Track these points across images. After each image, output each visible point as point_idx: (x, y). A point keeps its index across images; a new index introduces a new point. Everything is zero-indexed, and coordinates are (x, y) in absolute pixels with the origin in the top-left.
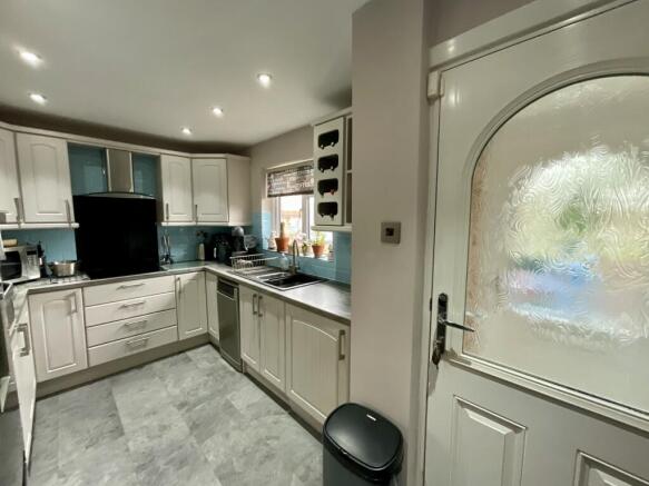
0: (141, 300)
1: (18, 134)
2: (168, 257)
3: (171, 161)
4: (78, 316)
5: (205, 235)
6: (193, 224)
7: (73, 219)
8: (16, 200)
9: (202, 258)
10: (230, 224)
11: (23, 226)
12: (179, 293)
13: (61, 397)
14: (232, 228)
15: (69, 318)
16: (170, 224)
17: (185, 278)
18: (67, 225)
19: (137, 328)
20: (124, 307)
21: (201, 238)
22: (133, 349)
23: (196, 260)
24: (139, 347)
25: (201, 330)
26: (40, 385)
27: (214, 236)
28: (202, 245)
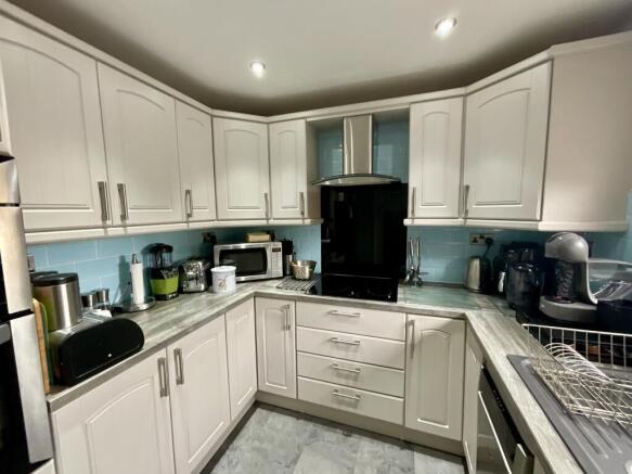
1: (271, 126)
3: (429, 114)
5: (489, 242)
6: (459, 222)
7: (306, 215)
8: (266, 195)
11: (272, 222)
15: (282, 333)
16: (418, 222)
17: (424, 325)
18: (299, 222)
19: (347, 377)
20: (333, 341)
22: (341, 402)
24: (349, 404)
28: (476, 263)
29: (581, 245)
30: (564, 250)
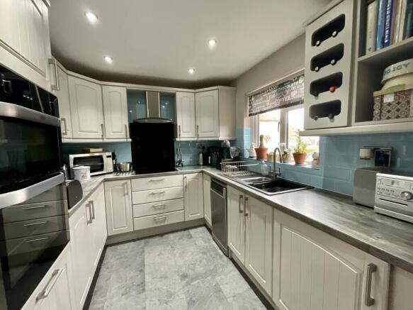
0: (163, 190)
1: (103, 86)
2: (180, 162)
3: (182, 96)
4: (129, 197)
5: (204, 147)
6: (196, 139)
7: (128, 136)
8: (102, 125)
9: (202, 163)
10: (220, 139)
11: (105, 141)
12: (186, 188)
13: (119, 247)
14: (221, 141)
15: (123, 198)
16: (182, 139)
17: (190, 177)
18: (125, 140)
19: (160, 209)
20: (153, 194)
21: (201, 150)
22: (157, 223)
23: (197, 165)
24: (161, 222)
25: (199, 216)
26: (109, 238)
27: (209, 148)
28: (201, 155)
29: (228, 143)
30: (225, 144)
